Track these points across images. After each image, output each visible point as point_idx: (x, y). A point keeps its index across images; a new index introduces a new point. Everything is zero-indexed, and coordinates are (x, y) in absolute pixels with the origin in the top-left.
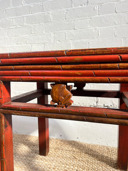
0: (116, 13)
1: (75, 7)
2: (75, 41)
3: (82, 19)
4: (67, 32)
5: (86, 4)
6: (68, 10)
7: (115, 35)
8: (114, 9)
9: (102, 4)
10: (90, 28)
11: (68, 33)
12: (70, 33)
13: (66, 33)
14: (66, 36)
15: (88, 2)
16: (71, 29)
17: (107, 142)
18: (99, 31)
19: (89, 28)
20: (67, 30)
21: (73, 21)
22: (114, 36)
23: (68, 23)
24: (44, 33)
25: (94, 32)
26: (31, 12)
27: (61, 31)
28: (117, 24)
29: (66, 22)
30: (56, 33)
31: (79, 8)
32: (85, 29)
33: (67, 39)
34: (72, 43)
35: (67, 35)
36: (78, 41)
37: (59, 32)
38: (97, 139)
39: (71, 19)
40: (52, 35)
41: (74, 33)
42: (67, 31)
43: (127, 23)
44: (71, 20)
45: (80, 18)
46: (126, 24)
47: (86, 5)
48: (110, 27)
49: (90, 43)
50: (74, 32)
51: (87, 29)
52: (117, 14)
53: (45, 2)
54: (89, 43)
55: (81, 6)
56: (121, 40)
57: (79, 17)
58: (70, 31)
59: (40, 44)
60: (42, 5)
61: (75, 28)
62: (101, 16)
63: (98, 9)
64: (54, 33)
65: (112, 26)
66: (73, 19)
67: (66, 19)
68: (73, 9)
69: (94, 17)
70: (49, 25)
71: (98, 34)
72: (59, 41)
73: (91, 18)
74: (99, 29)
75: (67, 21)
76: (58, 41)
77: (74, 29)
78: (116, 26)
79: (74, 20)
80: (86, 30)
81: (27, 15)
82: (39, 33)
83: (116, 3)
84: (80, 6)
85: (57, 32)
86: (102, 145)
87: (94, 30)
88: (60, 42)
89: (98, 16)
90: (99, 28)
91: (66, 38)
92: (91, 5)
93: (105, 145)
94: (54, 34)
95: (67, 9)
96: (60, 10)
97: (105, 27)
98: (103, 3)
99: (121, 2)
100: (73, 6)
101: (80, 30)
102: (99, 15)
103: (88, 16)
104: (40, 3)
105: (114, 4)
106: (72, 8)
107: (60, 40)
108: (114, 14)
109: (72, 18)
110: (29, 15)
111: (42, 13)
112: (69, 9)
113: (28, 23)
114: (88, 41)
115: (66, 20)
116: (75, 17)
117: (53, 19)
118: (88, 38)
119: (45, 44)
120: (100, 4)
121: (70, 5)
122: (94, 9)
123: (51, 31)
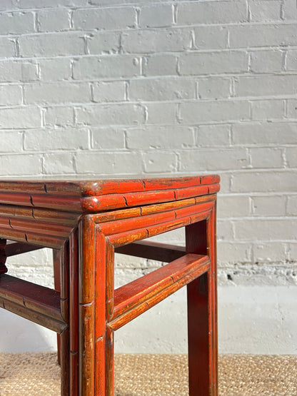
0: (179, 75)
1: (93, 55)
2: (96, 128)
3: (109, 82)
4: (77, 106)
5: (117, 50)
6: (77, 60)
7: (178, 120)
8: (175, 67)
9: (151, 55)
10: (127, 100)
11: (80, 108)
12: (84, 110)
13: (75, 108)
14: (74, 116)
15: (121, 47)
16: (86, 102)
17: (170, 344)
18: (146, 108)
19: (124, 101)
20: (76, 102)
21: (90, 84)
22: (176, 120)
23: (77, 86)
24: (22, 105)
25: (135, 110)
27: (64, 103)
28: (181, 98)
29: (75, 85)
30: (51, 107)
31: (102, 58)
32: (115, 103)
33: (76, 122)
34: (89, 131)
35: (76, 114)
36: (102, 128)
37: (58, 105)
38: (150, 342)
39: (85, 80)
40: (41, 112)
41: (92, 111)
42: (78, 104)
43: (200, 97)
44: (86, 82)
45: (106, 79)
46: (199, 99)
47: (117, 52)
48: (167, 101)
49: (127, 132)
50: (94, 109)
51: (121, 103)
52: (181, 77)
53: (23, 35)
54: (126, 134)
55: (107, 54)
56: (189, 129)
57: (102, 76)
58: (84, 105)
59: (12, 130)
60: (14, 40)
61: (95, 100)
62: (149, 78)
63: (143, 65)
64: (47, 108)
65: (171, 101)
66: (88, 80)
67: (72, 77)
68: (89, 58)
69: (134, 78)
70: (34, 88)
71: (145, 116)
72: (59, 125)
73: (128, 81)
74: (145, 104)
75: (76, 83)
76: (56, 126)
77: (93, 101)
78: (179, 101)
79: (92, 82)
80: (119, 105)
82: (8, 105)
83: (177, 54)
84: (104, 54)
85: (53, 105)
86: (162, 353)
87: (135, 106)
88: (61, 128)
89: (143, 77)
90: (146, 102)
91: (74, 120)
92: (128, 54)
93: (167, 353)
94: (45, 110)
95: (75, 57)
96: (58, 57)
97: (158, 102)
98: (152, 53)
99: (186, 55)
100: (89, 52)
101: (105, 103)
102: (145, 75)
103: (123, 77)
104: (9, 36)
105: (175, 57)
106: (88, 56)
107: (62, 124)
108: (175, 76)
109: (87, 77)
111: (17, 58)
112: (81, 57)
114: (125, 129)
115: (74, 81)
116: (95, 76)
117: (43, 76)
118: (124, 123)
119: (23, 130)
120: (147, 54)
121: (82, 49)
122: (134, 63)
123: (38, 102)
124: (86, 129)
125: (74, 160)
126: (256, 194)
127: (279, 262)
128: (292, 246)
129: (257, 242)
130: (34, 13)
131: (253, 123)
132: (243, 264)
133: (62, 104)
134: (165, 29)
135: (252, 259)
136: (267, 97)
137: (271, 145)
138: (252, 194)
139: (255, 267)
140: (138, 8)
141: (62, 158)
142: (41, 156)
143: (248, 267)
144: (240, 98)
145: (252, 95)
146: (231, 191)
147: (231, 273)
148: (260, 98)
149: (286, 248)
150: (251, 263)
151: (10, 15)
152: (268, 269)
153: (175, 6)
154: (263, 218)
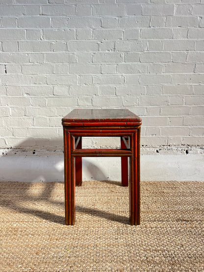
1: (102, 52)
2: (102, 85)
3: (109, 64)
5: (113, 49)
6: (94, 53)
7: (139, 83)
8: (139, 59)
10: (117, 73)
11: (95, 76)
12: (97, 77)
13: (93, 76)
15: (115, 48)
16: (98, 73)
18: (125, 77)
19: (115, 73)
20: (93, 73)
23: (94, 66)
24: (69, 74)
25: (120, 78)
26: (52, 50)
31: (106, 53)
32: (111, 74)
33: (94, 83)
35: (94, 79)
36: (105, 86)
37: (85, 75)
43: (149, 73)
44: (99, 64)
47: (113, 51)
50: (102, 77)
52: (141, 63)
53: (69, 41)
54: (116, 89)
55: (109, 51)
56: (144, 87)
57: (106, 62)
58: (97, 75)
59: (64, 86)
60: (65, 43)
61: (102, 73)
62: (127, 63)
63: (124, 57)
65: (136, 74)
67: (92, 62)
68: (100, 53)
69: (120, 63)
70: (74, 66)
71: (125, 81)
72: (85, 84)
73: (118, 65)
78: (140, 74)
79: (101, 64)
80: (113, 75)
81: (48, 52)
82: (62, 74)
84: (107, 51)
85: (83, 75)
87: (120, 76)
88: (86, 86)
90: (125, 74)
92: (118, 52)
94: (79, 77)
96: (86, 52)
97: (131, 74)
98: (129, 52)
99: (144, 53)
100: (100, 50)
101: (107, 74)
102: (125, 62)
103: (115, 62)
104: (63, 41)
105: (139, 54)
107: (87, 83)
108: (139, 63)
109: (99, 62)
110: (50, 52)
111: (66, 52)
112: (96, 52)
113: (49, 61)
114: (115, 87)
115: (93, 64)
116: (103, 61)
117: (79, 61)
118: (115, 84)
119: (69, 86)
120: (127, 52)
121: (97, 48)
122: (121, 56)
123: (76, 73)
124: (98, 86)
125: (92, 100)
126: (171, 116)
127: (178, 145)
128: (184, 139)
129: (170, 136)
130: (75, 30)
131: (171, 85)
132: (163, 146)
133: (87, 74)
134: (135, 41)
135: (167, 144)
136: (179, 74)
137: (179, 95)
138: (169, 116)
139: (168, 147)
140: (123, 30)
141: (87, 99)
142: (77, 98)
143: (165, 147)
144: (167, 74)
145: (172, 72)
146: (160, 115)
147: (158, 150)
148: (175, 74)
149: (182, 139)
150: (167, 146)
151: (63, 31)
152: (174, 148)
153: (141, 30)
154: (173, 126)
